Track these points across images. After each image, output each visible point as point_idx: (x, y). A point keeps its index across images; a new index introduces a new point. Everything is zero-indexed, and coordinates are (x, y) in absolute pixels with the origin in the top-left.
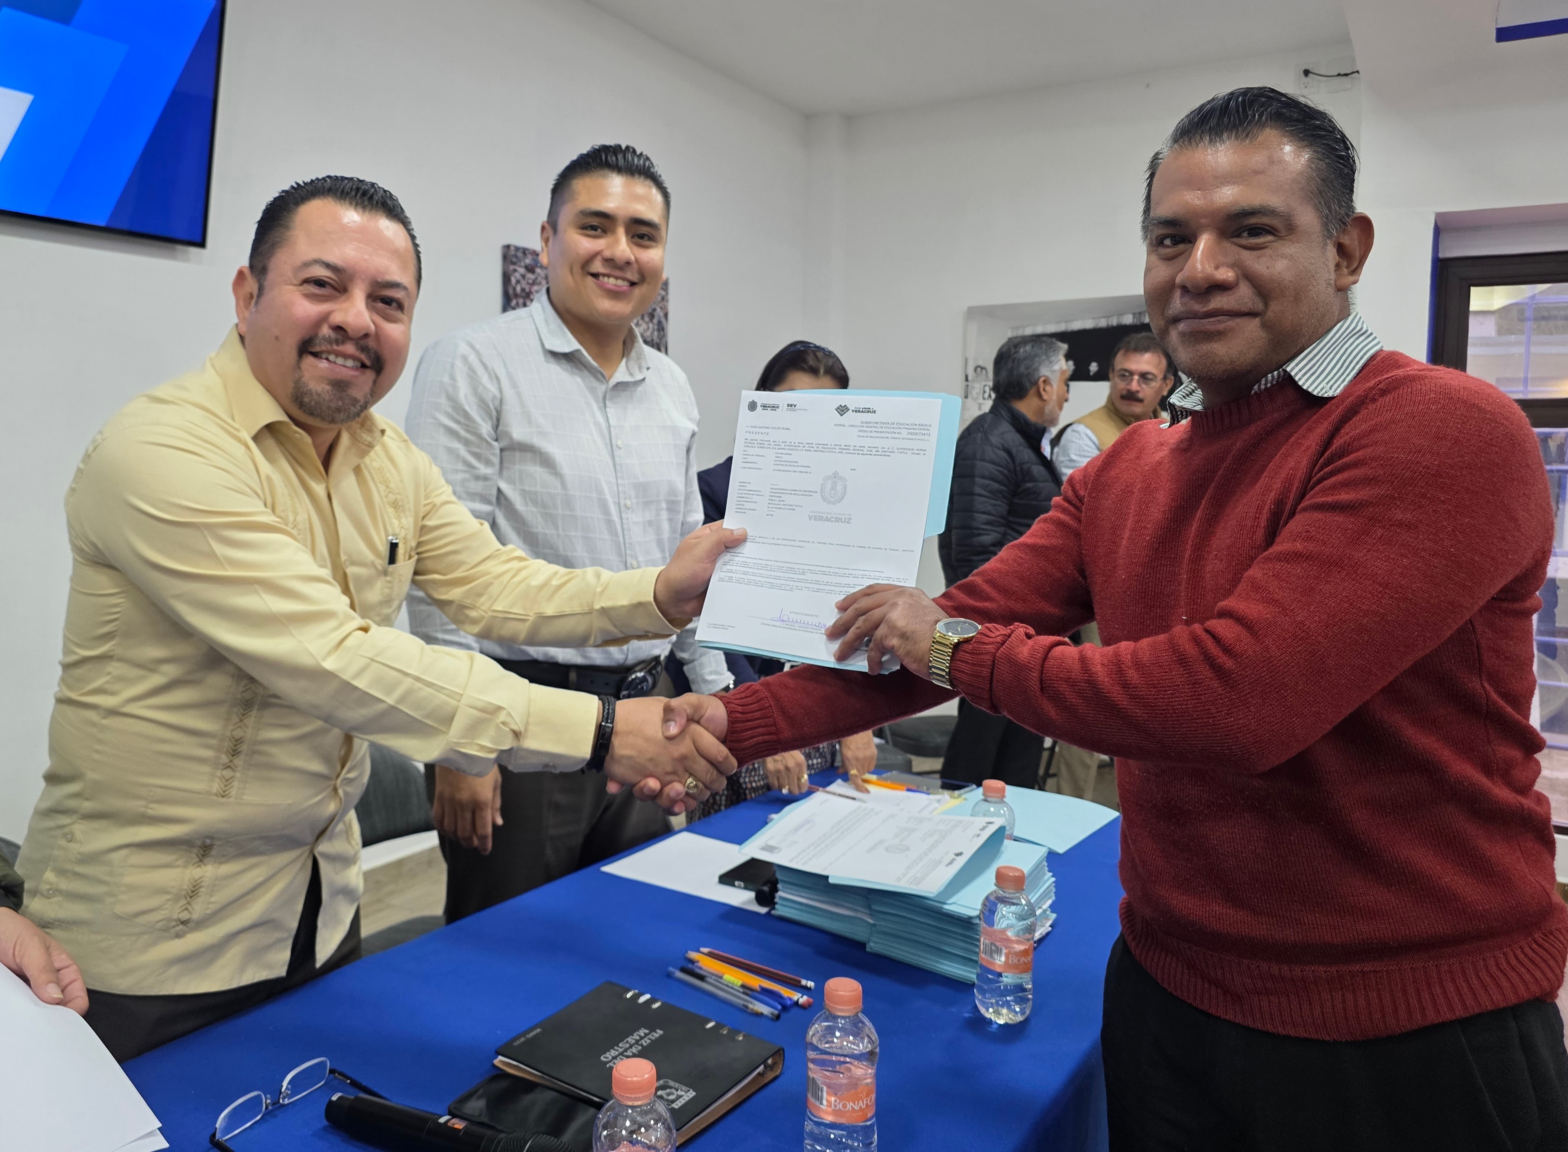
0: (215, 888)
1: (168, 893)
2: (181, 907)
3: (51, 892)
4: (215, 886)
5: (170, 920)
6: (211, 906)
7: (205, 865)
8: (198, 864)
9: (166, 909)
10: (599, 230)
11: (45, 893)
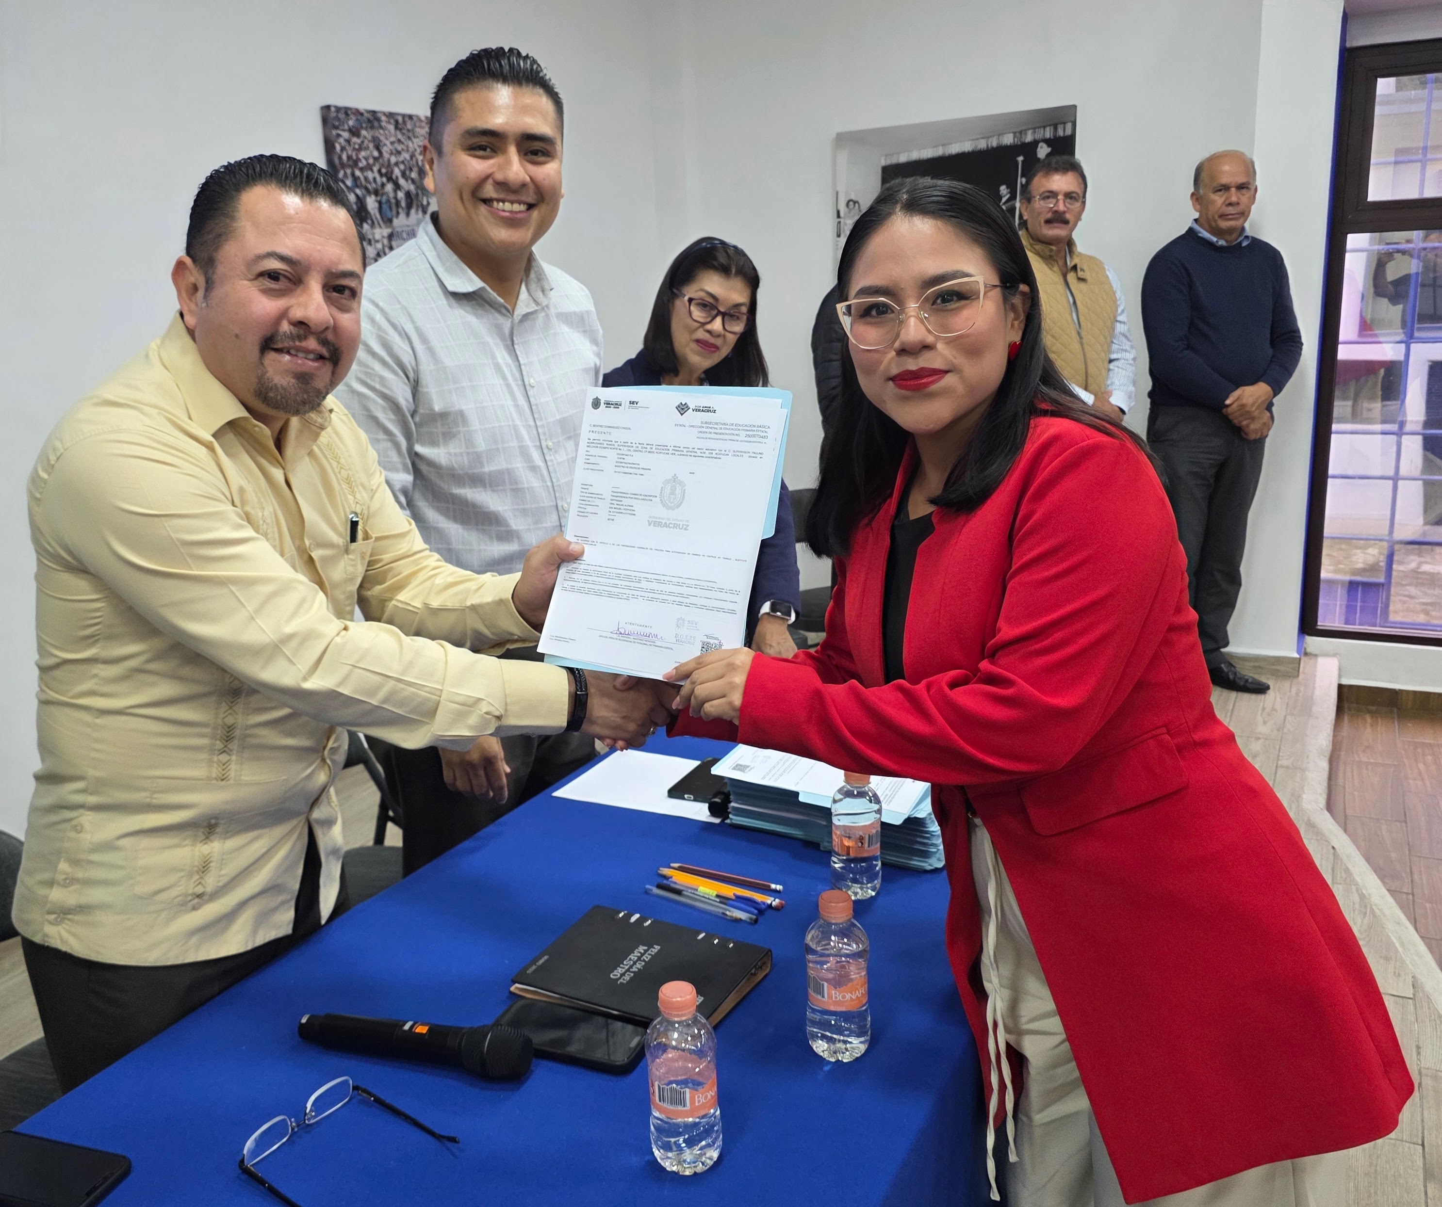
0: (224, 861)
1: (181, 870)
2: (195, 882)
3: (68, 881)
4: (223, 860)
5: (186, 895)
6: (221, 879)
7: (211, 841)
8: (205, 841)
9: (182, 885)
10: (489, 150)
11: (62, 883)
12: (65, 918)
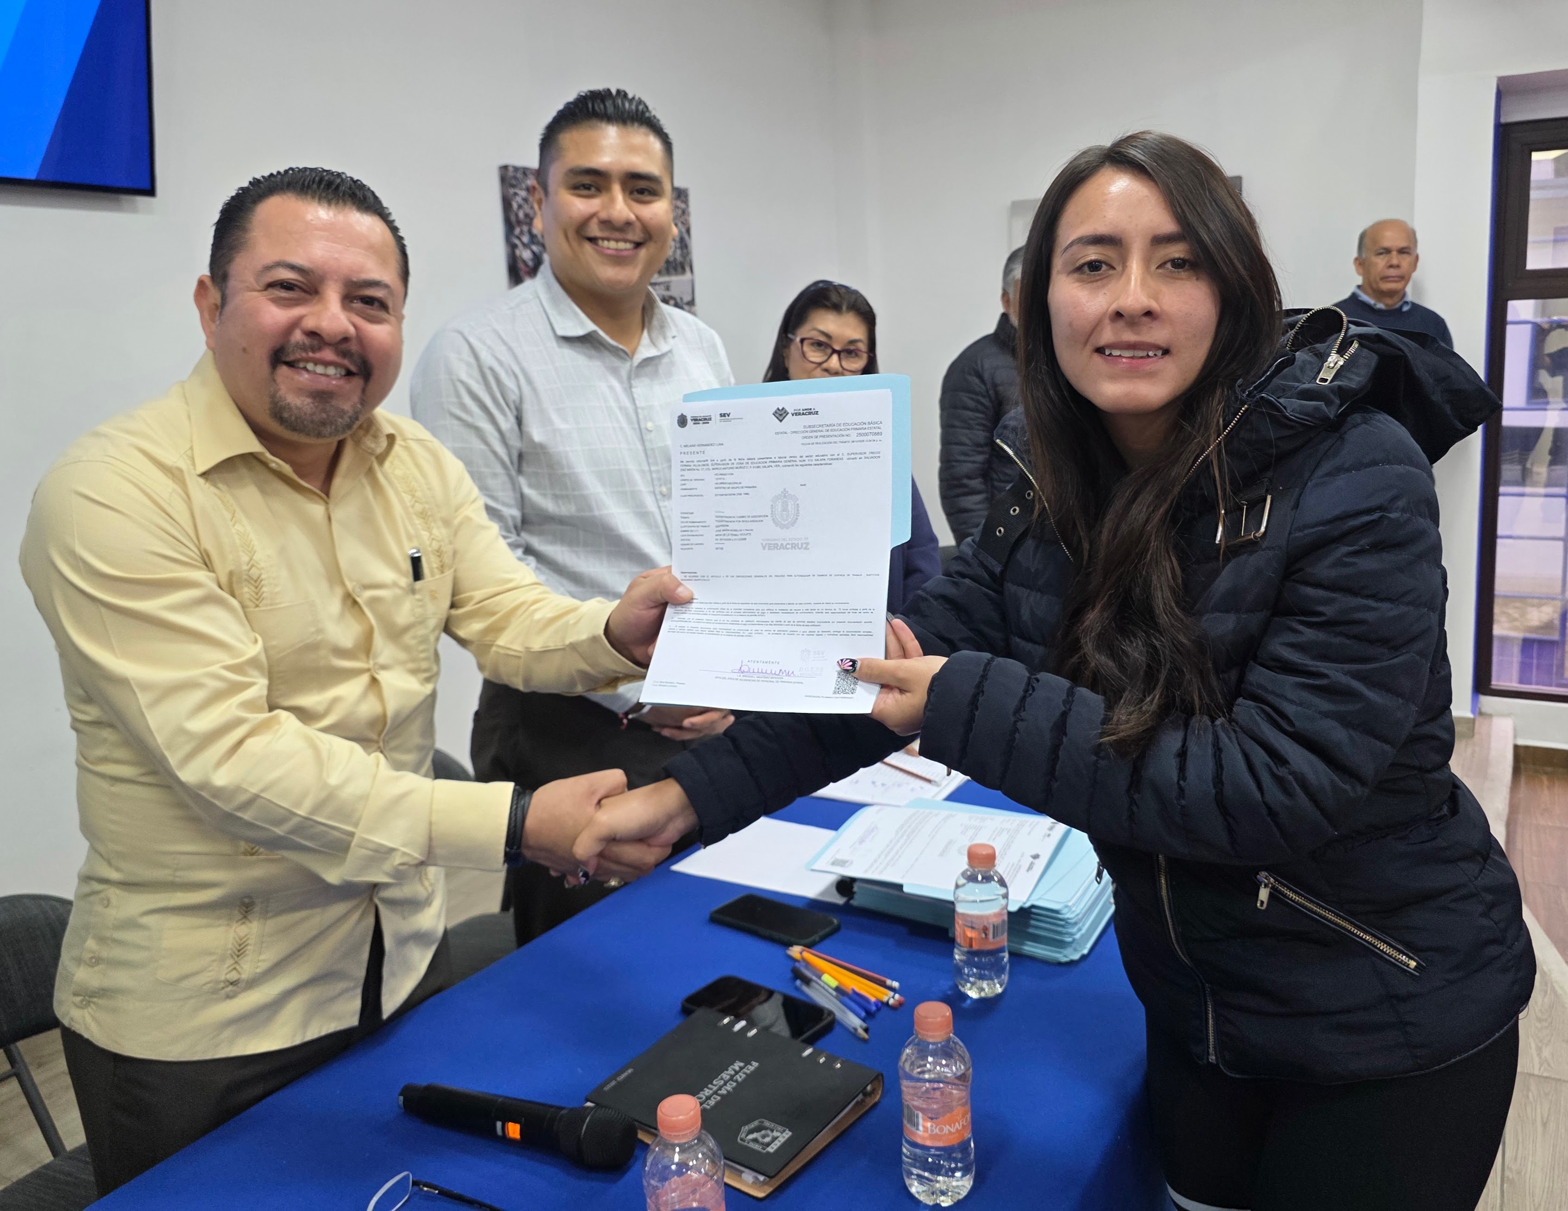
0: (263, 945)
1: (213, 954)
7: (249, 921)
8: (241, 922)
10: (593, 189)
11: (88, 961)
12: (89, 1002)
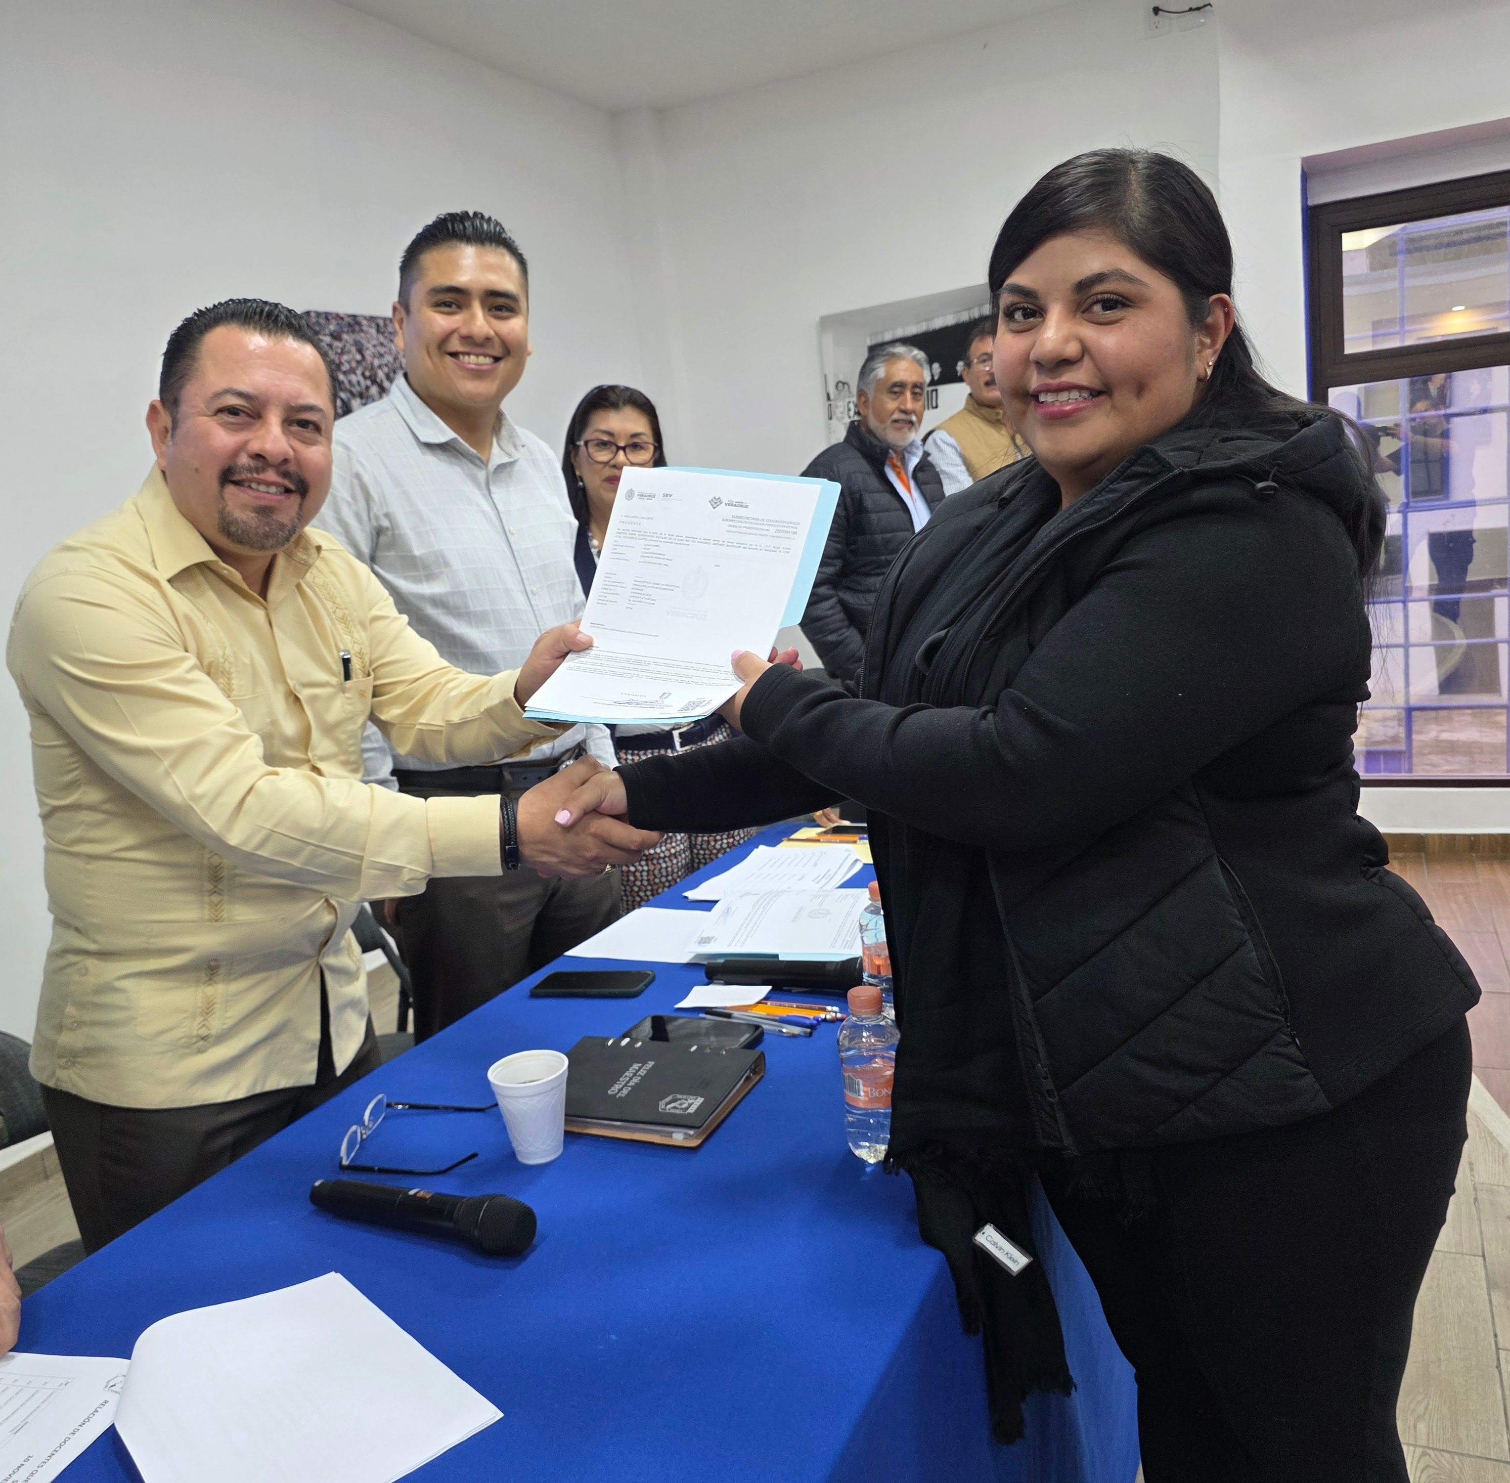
0: (228, 1003)
2: (199, 1023)
5: (190, 1037)
6: (227, 1021)
7: (215, 983)
8: (208, 984)
10: (454, 306)
11: (70, 1026)
12: (74, 1062)
